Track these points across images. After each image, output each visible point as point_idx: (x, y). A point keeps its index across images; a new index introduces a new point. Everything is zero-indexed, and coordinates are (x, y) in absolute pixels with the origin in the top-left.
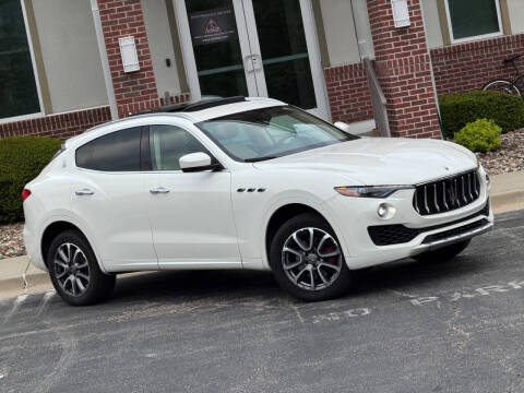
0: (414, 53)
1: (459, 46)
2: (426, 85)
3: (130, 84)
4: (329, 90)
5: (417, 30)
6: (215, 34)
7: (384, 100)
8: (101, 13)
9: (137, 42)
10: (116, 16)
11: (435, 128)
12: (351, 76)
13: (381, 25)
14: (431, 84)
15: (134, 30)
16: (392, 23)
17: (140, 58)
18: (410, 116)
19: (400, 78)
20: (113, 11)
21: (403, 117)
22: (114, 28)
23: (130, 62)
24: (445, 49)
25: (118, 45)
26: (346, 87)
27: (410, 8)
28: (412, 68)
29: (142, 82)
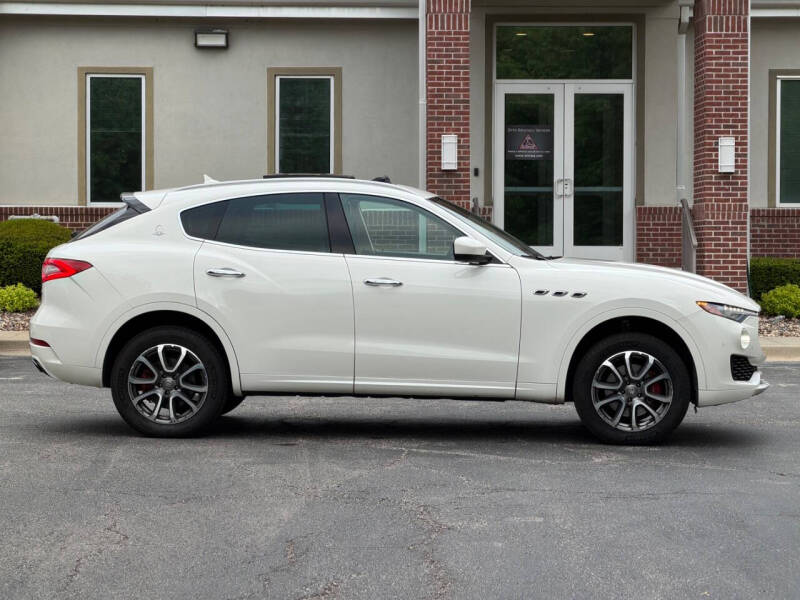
0: (734, 201)
1: (783, 211)
2: (741, 234)
3: (445, 181)
4: (638, 230)
5: (740, 178)
6: (529, 151)
7: (695, 242)
8: (429, 107)
9: (459, 141)
10: (444, 113)
11: (741, 279)
12: (664, 219)
13: (705, 167)
14: (745, 234)
15: (459, 130)
16: (717, 167)
17: (459, 158)
18: (719, 262)
19: (715, 223)
20: (442, 107)
21: (710, 262)
22: (439, 124)
23: (449, 159)
24: (768, 211)
25: (440, 141)
26: (657, 230)
27: (737, 155)
28: (729, 215)
29: (456, 181)
